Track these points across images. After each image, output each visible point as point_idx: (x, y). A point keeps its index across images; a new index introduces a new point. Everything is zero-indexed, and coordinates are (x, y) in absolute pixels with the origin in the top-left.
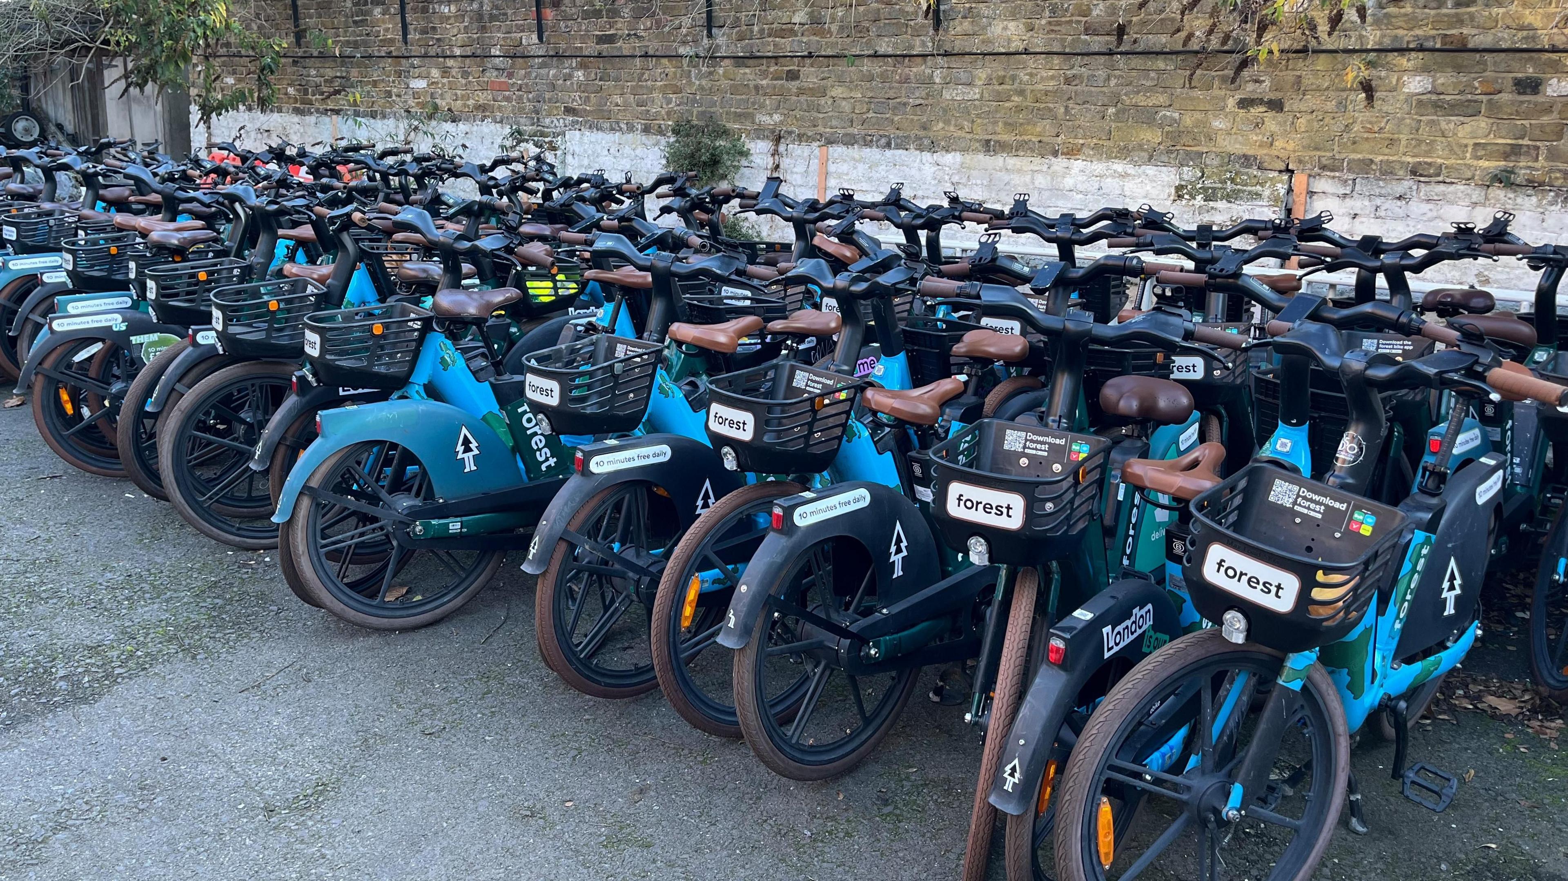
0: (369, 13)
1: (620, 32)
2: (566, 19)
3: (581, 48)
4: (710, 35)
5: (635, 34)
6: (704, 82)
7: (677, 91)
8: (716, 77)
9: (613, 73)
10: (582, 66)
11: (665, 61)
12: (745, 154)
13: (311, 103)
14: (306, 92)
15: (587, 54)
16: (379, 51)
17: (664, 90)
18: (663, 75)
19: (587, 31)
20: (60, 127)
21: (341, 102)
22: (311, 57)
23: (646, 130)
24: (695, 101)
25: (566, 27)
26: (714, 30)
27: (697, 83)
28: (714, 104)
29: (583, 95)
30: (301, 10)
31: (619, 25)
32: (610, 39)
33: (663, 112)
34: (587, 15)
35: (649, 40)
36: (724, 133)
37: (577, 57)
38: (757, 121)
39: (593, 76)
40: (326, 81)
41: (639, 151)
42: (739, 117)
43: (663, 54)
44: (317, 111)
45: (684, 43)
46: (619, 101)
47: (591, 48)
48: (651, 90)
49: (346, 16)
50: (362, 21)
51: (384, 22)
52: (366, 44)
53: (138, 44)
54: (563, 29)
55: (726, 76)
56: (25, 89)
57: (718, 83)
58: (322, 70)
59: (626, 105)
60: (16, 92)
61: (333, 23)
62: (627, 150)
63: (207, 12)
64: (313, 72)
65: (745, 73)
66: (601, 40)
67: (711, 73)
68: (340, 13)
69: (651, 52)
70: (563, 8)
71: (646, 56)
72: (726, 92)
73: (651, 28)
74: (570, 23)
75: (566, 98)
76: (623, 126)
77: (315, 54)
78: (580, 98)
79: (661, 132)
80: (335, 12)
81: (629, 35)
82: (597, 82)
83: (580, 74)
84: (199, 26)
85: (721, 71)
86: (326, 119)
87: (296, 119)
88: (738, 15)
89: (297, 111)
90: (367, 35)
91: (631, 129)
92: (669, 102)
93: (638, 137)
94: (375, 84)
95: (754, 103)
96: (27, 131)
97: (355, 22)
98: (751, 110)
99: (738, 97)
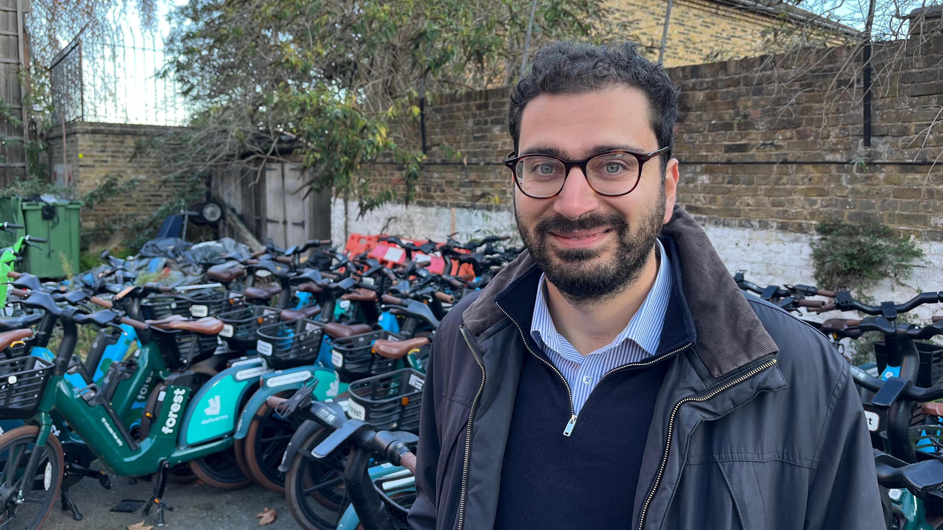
0: (489, 130)
1: (753, 142)
2: (690, 131)
3: (707, 156)
4: (867, 143)
5: (772, 144)
6: (858, 186)
7: (822, 193)
8: (876, 182)
9: (742, 177)
10: (705, 171)
11: (810, 168)
12: (918, 254)
13: (432, 198)
14: (429, 190)
15: (713, 160)
16: (497, 159)
17: (806, 193)
18: (806, 180)
19: (713, 141)
20: (233, 210)
21: (460, 198)
22: (435, 163)
23: (783, 227)
24: (846, 203)
25: (691, 138)
26: (873, 139)
27: (850, 187)
28: (872, 206)
29: (707, 196)
30: (428, 129)
31: (752, 136)
32: (742, 148)
33: (805, 212)
34: (713, 128)
35: (789, 149)
36: (887, 234)
37: (701, 163)
38: (932, 223)
39: (720, 179)
40: (447, 182)
41: (774, 246)
42: (905, 219)
43: (805, 160)
44: (438, 204)
45: (833, 151)
46: (751, 201)
47: (719, 155)
48: (790, 193)
49: (468, 133)
50: (482, 137)
51: (502, 137)
52: (484, 154)
53: (321, 161)
54: (687, 140)
55: (887, 181)
56: (208, 184)
57: (877, 187)
58: (444, 174)
59: (759, 205)
60: (203, 186)
61: (455, 139)
62: (759, 245)
63: (374, 134)
64: (436, 175)
65: (915, 179)
66: (729, 149)
67: (867, 178)
68: (462, 131)
69: (790, 159)
70: (688, 123)
71: (785, 162)
72: (888, 196)
73: (791, 138)
74: (695, 135)
75: (689, 198)
76: (756, 224)
77: (439, 161)
78: (705, 198)
79: (801, 229)
80: (457, 131)
81: (764, 144)
82: (725, 185)
83: (705, 179)
84: (369, 145)
85: (882, 176)
86: (446, 211)
87: (419, 209)
88: (906, 124)
89: (421, 204)
90: (486, 147)
91: (764, 225)
92: (814, 203)
93: (773, 234)
94: (491, 185)
95: (926, 207)
96: (213, 214)
97: (476, 138)
98: (923, 213)
99: (904, 201)
